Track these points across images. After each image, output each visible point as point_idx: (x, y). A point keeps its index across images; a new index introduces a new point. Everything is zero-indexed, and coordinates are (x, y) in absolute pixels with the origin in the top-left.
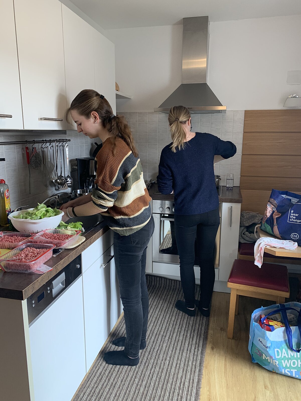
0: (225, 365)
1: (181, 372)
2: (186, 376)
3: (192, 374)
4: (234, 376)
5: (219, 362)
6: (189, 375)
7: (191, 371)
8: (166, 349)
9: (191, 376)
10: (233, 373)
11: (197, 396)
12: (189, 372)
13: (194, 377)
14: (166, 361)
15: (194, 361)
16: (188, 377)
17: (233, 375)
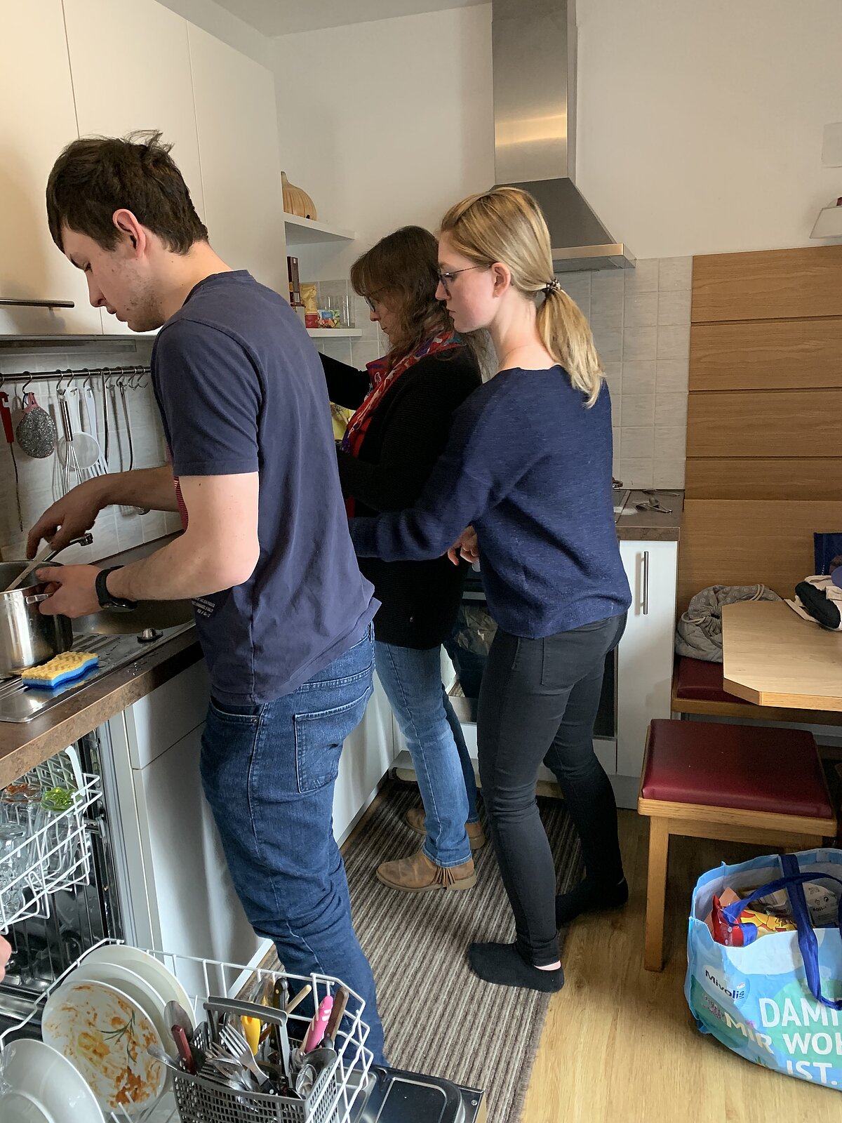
0: (612, 1039)
1: (476, 1038)
2: (488, 1049)
3: (508, 1043)
4: (634, 1075)
5: (595, 1028)
6: (497, 1048)
7: (506, 1036)
8: (440, 969)
9: (504, 1051)
10: (632, 1064)
11: (512, 1112)
12: (498, 1038)
13: (512, 1054)
14: (437, 1005)
15: (518, 1007)
16: (494, 1054)
17: (631, 1071)
